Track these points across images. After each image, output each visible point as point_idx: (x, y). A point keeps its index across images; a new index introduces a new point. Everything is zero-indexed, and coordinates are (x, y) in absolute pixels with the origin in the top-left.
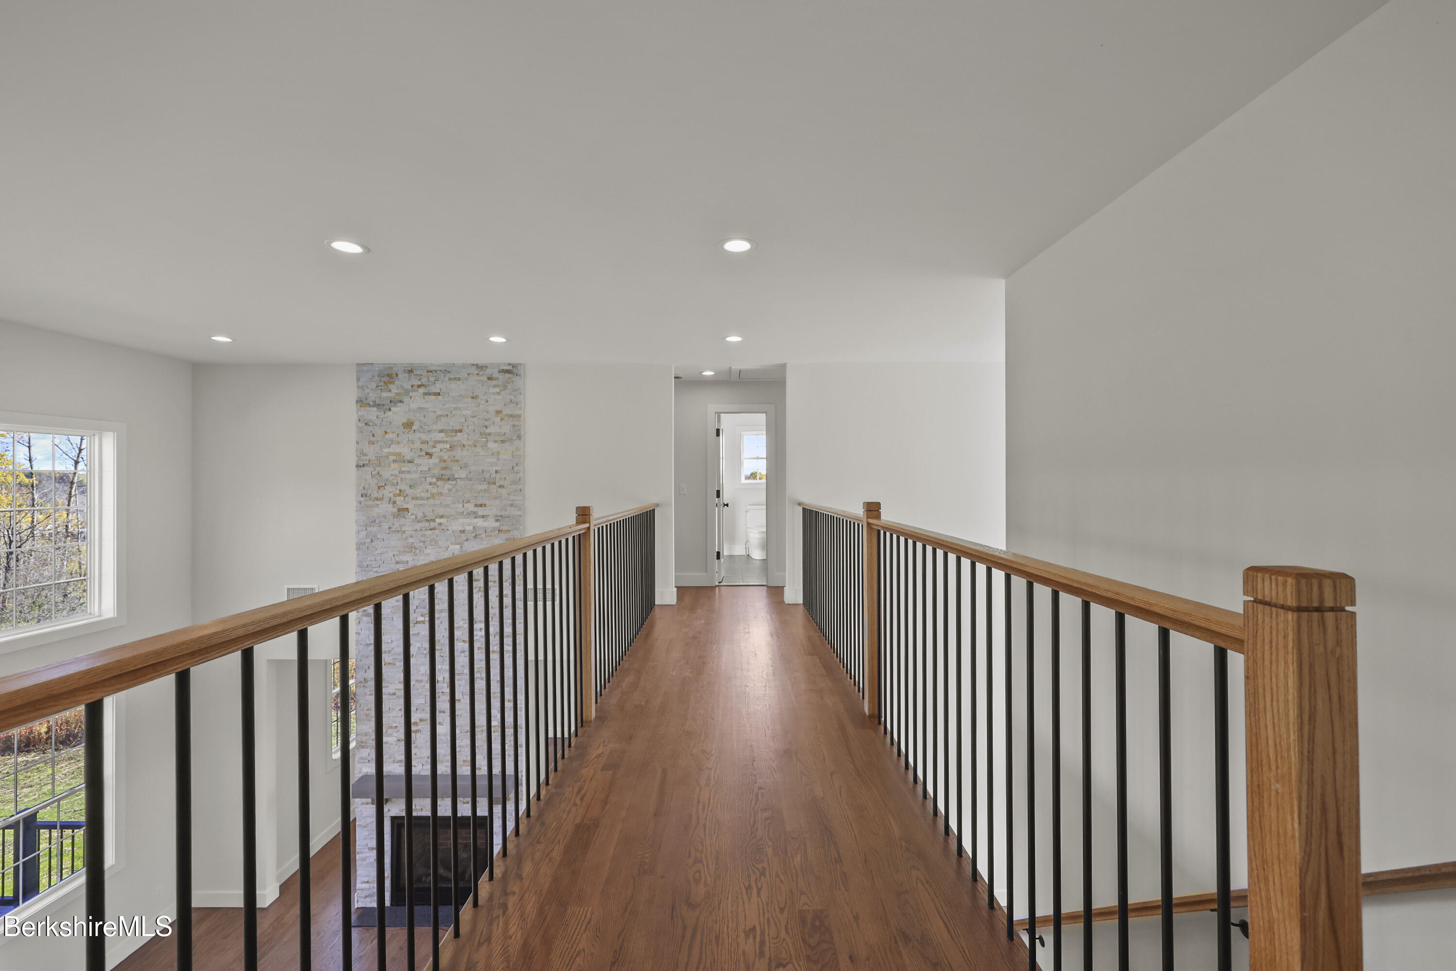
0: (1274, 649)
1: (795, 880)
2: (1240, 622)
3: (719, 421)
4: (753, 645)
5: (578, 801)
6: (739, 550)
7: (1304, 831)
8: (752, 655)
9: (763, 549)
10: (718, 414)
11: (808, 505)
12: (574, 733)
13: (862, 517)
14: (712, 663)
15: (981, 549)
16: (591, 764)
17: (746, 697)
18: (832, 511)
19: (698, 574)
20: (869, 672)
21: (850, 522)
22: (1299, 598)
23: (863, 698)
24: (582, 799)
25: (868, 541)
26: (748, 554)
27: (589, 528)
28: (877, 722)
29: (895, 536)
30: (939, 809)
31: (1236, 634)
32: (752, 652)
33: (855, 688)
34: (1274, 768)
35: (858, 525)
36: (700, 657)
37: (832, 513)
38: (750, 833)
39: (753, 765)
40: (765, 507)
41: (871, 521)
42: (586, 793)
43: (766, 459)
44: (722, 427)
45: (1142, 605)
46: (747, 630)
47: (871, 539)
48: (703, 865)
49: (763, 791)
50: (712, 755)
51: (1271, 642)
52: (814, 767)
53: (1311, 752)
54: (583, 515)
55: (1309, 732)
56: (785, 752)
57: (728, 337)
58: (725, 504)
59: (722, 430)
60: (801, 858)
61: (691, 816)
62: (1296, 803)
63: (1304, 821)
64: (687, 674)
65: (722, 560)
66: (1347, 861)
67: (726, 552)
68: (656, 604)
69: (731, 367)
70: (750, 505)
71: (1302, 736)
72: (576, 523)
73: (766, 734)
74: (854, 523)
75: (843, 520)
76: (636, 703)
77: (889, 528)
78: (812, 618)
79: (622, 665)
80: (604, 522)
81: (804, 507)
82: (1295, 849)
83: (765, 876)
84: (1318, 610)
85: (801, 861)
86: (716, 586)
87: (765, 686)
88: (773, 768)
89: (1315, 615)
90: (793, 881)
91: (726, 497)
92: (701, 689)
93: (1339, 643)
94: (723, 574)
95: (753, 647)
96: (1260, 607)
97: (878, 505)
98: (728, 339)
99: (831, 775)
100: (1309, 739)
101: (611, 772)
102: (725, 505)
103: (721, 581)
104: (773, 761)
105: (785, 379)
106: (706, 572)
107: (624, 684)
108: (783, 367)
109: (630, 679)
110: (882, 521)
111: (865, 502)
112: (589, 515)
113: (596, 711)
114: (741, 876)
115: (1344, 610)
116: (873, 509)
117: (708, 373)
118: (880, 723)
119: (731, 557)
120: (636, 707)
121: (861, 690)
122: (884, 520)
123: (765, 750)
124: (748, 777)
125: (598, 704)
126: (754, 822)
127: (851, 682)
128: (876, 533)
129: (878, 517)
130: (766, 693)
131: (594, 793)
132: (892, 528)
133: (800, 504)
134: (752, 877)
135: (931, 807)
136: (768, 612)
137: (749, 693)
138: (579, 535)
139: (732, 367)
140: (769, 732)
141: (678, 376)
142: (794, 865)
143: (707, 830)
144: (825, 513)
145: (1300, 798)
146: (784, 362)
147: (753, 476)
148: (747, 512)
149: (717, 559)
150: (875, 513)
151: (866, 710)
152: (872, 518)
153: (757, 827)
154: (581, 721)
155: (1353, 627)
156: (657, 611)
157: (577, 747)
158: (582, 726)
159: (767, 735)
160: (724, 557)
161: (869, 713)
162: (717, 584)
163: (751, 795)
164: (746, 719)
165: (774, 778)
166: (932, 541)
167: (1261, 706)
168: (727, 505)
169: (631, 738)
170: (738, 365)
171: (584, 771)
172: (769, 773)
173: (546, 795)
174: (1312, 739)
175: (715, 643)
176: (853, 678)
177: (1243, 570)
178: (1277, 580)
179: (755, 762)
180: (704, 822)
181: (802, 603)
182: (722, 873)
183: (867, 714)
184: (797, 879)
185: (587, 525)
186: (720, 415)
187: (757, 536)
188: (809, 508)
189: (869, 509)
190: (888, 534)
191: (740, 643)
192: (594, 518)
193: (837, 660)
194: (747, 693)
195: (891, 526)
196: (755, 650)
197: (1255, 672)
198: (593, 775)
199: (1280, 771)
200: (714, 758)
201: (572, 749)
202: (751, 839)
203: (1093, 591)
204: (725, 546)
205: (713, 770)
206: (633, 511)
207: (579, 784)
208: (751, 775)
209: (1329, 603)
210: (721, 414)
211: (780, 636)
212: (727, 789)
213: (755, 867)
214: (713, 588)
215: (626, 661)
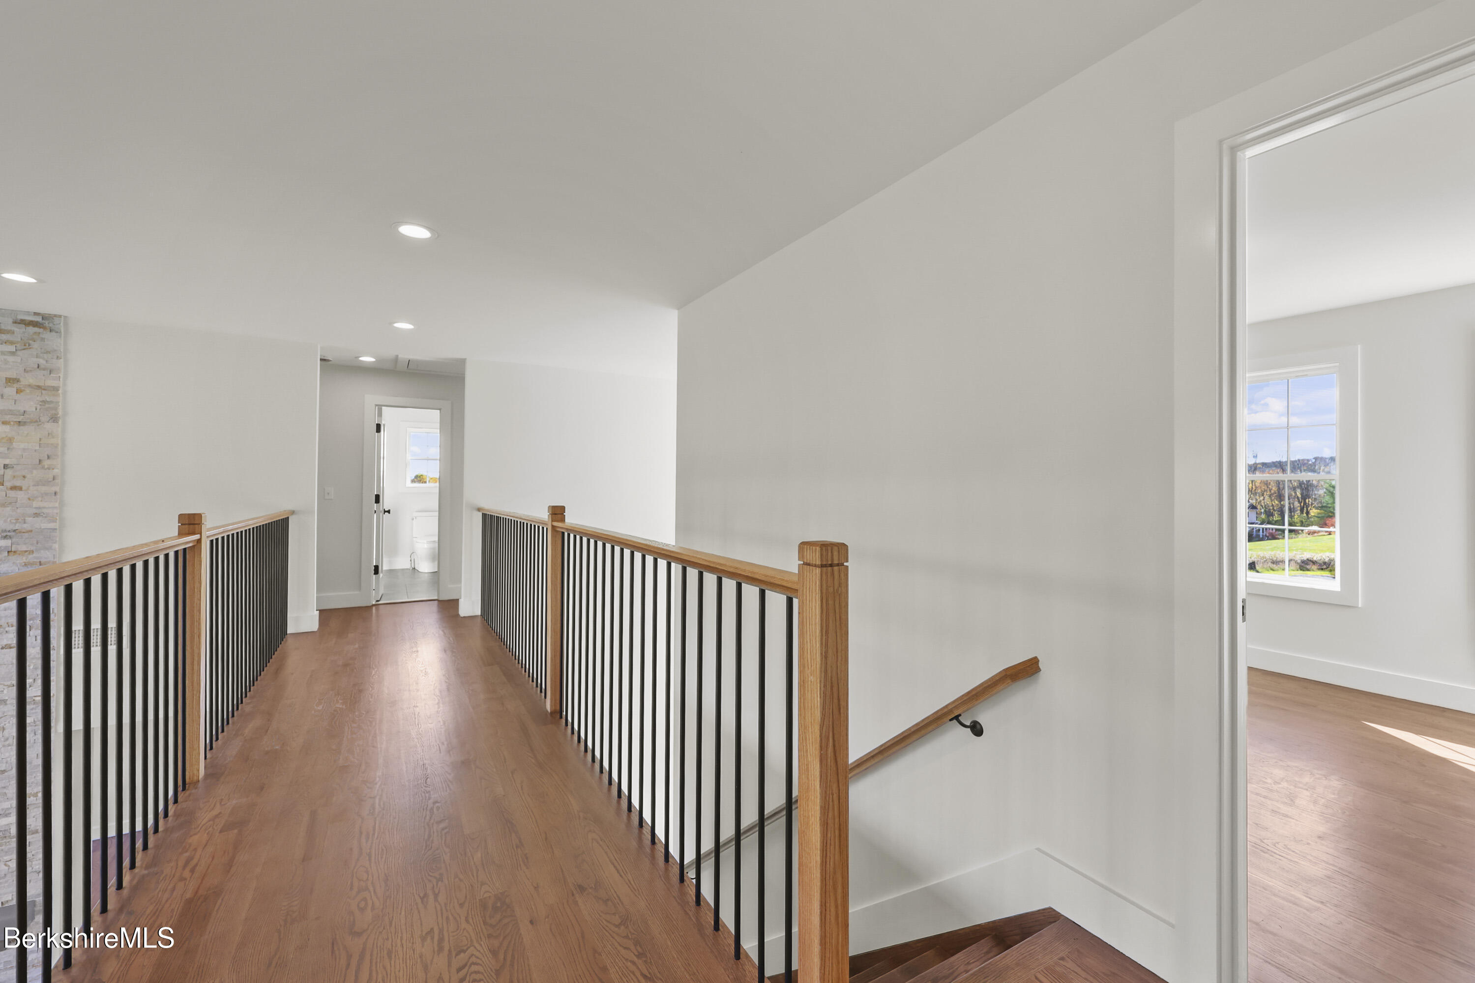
0: (811, 592)
1: (475, 875)
2: (796, 579)
3: (380, 414)
4: (422, 664)
5: (187, 874)
6: (402, 563)
7: (822, 701)
8: (422, 674)
9: (433, 559)
10: (380, 407)
11: (488, 510)
12: (173, 799)
13: (547, 520)
14: (371, 689)
15: (650, 543)
16: (202, 829)
17: (415, 718)
18: (516, 515)
19: (348, 593)
20: (552, 671)
21: (535, 526)
22: (822, 560)
23: (545, 697)
24: (192, 871)
25: (552, 544)
26: (413, 567)
27: (199, 541)
28: (559, 717)
29: (578, 537)
30: (614, 779)
31: (795, 587)
32: (422, 671)
33: (537, 690)
34: (810, 667)
35: (543, 528)
36: (354, 685)
37: (515, 517)
38: (424, 847)
39: (426, 783)
40: (437, 514)
41: (555, 524)
42: (199, 861)
43: (440, 460)
44: (383, 422)
45: (750, 575)
46: (414, 649)
47: (555, 541)
48: (370, 892)
49: (437, 805)
50: (376, 784)
51: (810, 588)
52: (495, 770)
53: (826, 652)
54: (189, 524)
55: (825, 641)
56: (463, 763)
57: (397, 322)
58: (386, 510)
59: (384, 425)
60: (482, 854)
61: (351, 849)
62: (819, 685)
63: (822, 695)
64: (338, 706)
65: (381, 575)
66: (842, 715)
67: (385, 567)
68: (288, 633)
69: (397, 356)
70: (417, 512)
71: (822, 643)
72: (179, 534)
73: (440, 750)
74: (539, 527)
75: (527, 524)
76: (266, 749)
77: (573, 530)
78: (491, 629)
79: (242, 709)
80: (219, 534)
81: (484, 512)
82: (818, 714)
83: (442, 881)
84: (831, 565)
85: (482, 858)
86: (373, 605)
87: (438, 703)
88: (450, 781)
89: (830, 569)
90: (473, 876)
91: (386, 503)
92: (357, 719)
93: (840, 585)
94: (382, 591)
95: (423, 665)
96: (805, 566)
97: (563, 509)
98: (397, 325)
99: (512, 773)
100: (825, 645)
101: (236, 831)
102: (385, 512)
103: (379, 599)
104: (450, 774)
105: (465, 374)
106: (360, 588)
107: (247, 731)
108: (463, 361)
109: (257, 722)
110: (566, 524)
111: (550, 506)
112: (200, 524)
113: (205, 767)
114: (415, 889)
115: (844, 565)
116: (558, 512)
117: (367, 359)
118: (561, 717)
119: (391, 571)
120: (267, 753)
121: (543, 691)
122: (567, 522)
123: (439, 765)
124: (420, 796)
125: (208, 760)
126: (429, 836)
127: (532, 685)
128: (561, 536)
129: (563, 520)
130: (439, 710)
131: (211, 859)
132: (575, 529)
133: (479, 510)
134: (427, 885)
135: (606, 778)
136: (440, 628)
137: (419, 713)
138: (185, 549)
139: (400, 356)
140: (443, 748)
141: (325, 358)
142: (475, 864)
143: (373, 858)
144: (507, 518)
145: (820, 681)
146: (464, 358)
147: (419, 479)
148: (413, 519)
149: (374, 574)
150: (559, 516)
151: (548, 707)
152: (558, 521)
153: (433, 840)
154: (183, 783)
155: (847, 575)
156: (289, 643)
157: (177, 815)
158: (184, 789)
159: (442, 751)
160: (383, 572)
161: (551, 710)
162: (374, 603)
163: (424, 812)
164: (416, 740)
165: (450, 789)
166: (610, 540)
167: (805, 630)
168: (389, 512)
169: (262, 788)
170: (406, 355)
171: (194, 840)
172: (444, 786)
173: (131, 881)
174: (827, 645)
175: (374, 666)
176: (535, 680)
177: (798, 545)
178: (810, 548)
179: (428, 779)
180: (369, 851)
181: (479, 613)
182: (392, 893)
183: (549, 710)
184: (477, 873)
185: (197, 537)
186: (381, 408)
187: (426, 546)
188: (489, 513)
189: (554, 513)
190: (572, 536)
191: (407, 663)
192: (208, 527)
193: (518, 666)
194: (417, 714)
195: (575, 528)
196: (426, 668)
197: (803, 611)
198: (208, 841)
199: (812, 668)
200: (378, 786)
201: (170, 818)
202: (426, 851)
203: (723, 568)
204: (384, 559)
205: (378, 797)
206: (260, 520)
207: (187, 854)
208: (424, 792)
209: (836, 562)
210: (383, 408)
211: (454, 650)
212: (395, 812)
213: (431, 876)
214: (369, 608)
215: (248, 704)
